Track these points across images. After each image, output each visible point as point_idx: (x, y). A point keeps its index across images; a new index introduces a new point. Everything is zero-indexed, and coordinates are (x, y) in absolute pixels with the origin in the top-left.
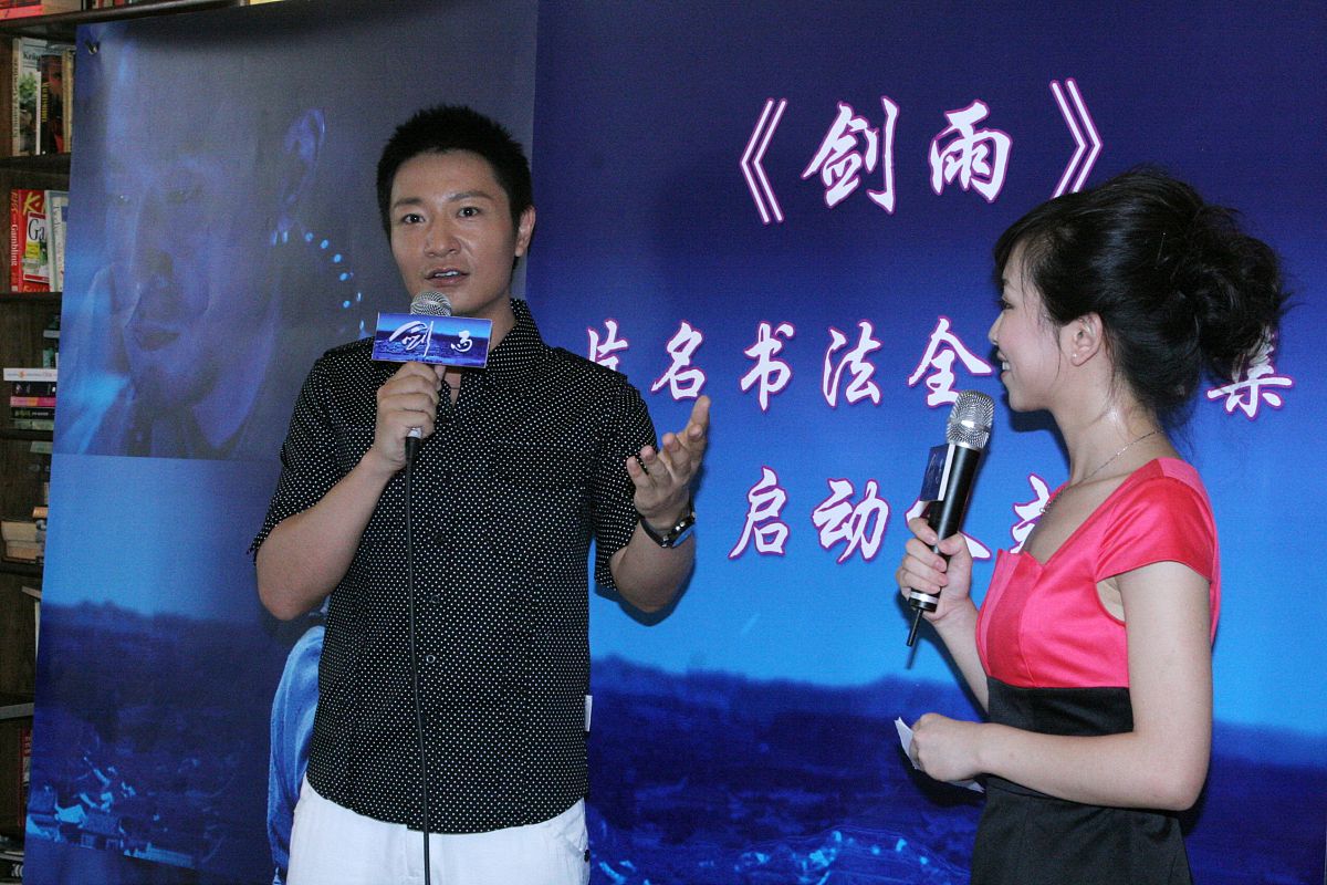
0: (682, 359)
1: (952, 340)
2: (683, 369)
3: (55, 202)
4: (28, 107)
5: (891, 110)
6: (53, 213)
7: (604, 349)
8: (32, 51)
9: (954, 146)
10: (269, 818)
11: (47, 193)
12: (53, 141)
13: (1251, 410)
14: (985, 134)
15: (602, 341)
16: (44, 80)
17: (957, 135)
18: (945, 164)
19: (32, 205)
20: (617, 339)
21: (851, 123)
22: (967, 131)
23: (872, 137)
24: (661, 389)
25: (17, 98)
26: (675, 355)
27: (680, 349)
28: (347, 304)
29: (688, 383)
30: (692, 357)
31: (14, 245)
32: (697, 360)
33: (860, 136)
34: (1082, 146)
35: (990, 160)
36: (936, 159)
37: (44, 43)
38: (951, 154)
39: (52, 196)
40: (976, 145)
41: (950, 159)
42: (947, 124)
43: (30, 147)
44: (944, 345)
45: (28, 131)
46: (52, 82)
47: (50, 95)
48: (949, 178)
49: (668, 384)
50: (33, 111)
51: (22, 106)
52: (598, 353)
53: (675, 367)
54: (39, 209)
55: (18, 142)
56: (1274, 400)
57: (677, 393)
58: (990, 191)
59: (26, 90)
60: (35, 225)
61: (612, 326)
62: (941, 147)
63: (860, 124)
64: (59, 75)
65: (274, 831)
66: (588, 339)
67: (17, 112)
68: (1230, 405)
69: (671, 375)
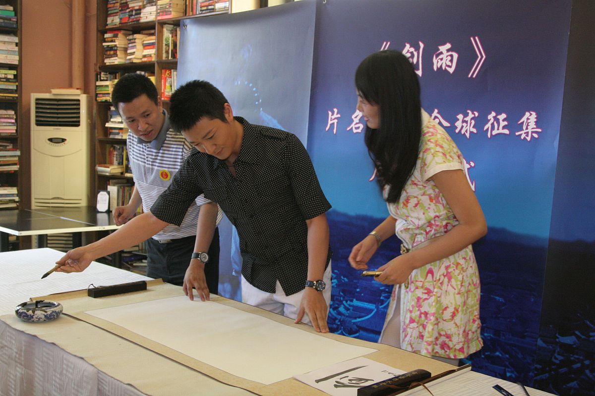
0: (356, 120)
1: (439, 116)
2: (357, 124)
3: (174, 73)
4: (167, 45)
5: (422, 45)
6: (174, 77)
7: (333, 117)
8: (168, 28)
9: (441, 57)
10: (232, 255)
11: (172, 70)
12: (174, 55)
13: (529, 139)
14: (450, 53)
15: (333, 115)
16: (172, 37)
17: (441, 53)
18: (438, 62)
19: (168, 74)
20: (337, 114)
21: (409, 49)
22: (445, 52)
23: (415, 54)
24: (350, 130)
25: (164, 42)
26: (354, 119)
27: (356, 117)
28: (257, 103)
29: (358, 128)
30: (359, 120)
31: (163, 86)
32: (361, 121)
33: (412, 53)
34: (480, 57)
35: (451, 61)
36: (435, 61)
37: (172, 26)
38: (440, 59)
39: (174, 71)
40: (447, 56)
41: (439, 60)
42: (439, 50)
43: (168, 57)
44: (436, 117)
45: (167, 52)
46: (174, 38)
47: (174, 42)
48: (439, 67)
49: (352, 128)
50: (169, 46)
51: (166, 45)
52: (331, 118)
53: (354, 123)
54: (170, 75)
55: (164, 55)
56: (536, 136)
57: (355, 131)
58: (451, 70)
59: (167, 40)
60: (169, 80)
61: (336, 110)
62: (437, 57)
63: (412, 50)
64: (176, 35)
65: (233, 259)
66: (328, 114)
67: (164, 47)
68: (522, 137)
69: (353, 125)
